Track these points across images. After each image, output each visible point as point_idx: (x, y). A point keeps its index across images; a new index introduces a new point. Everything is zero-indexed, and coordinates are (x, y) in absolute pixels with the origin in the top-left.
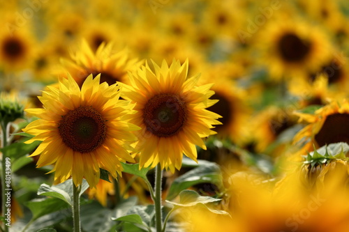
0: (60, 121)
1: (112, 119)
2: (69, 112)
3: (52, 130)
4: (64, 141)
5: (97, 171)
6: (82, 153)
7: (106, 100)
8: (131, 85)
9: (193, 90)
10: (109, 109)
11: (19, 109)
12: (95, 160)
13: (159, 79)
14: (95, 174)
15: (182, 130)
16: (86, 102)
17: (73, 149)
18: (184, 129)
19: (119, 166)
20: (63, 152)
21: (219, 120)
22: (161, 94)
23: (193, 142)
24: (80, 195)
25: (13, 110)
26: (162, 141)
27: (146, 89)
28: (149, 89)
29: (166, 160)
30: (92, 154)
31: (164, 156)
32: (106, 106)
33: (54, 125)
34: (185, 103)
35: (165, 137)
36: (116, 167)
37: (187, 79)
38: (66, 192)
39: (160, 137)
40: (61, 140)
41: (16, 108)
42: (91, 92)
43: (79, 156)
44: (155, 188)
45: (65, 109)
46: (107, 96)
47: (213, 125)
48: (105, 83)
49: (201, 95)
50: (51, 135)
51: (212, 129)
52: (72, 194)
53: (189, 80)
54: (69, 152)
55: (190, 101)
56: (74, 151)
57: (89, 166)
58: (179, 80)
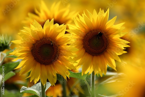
0: (32, 47)
1: (62, 45)
2: (37, 41)
3: (28, 52)
4: (35, 59)
5: (55, 75)
6: (46, 65)
7: (58, 33)
8: (76, 26)
9: (112, 27)
10: (60, 39)
11: (6, 43)
12: (53, 69)
13: (92, 21)
14: (54, 77)
15: (106, 51)
16: (46, 35)
17: (40, 63)
18: (107, 51)
19: (67, 72)
20: (35, 65)
21: (128, 44)
22: (93, 30)
23: (113, 58)
24: (45, 91)
25: (3, 44)
26: (95, 58)
27: (84, 27)
28: (86, 28)
29: (98, 70)
30: (52, 65)
31: (96, 67)
32: (58, 37)
33: (29, 49)
34: (107, 35)
35: (97, 56)
36: (66, 73)
37: (108, 21)
38: (37, 90)
39: (93, 56)
40: (33, 58)
41: (4, 43)
42: (49, 29)
43: (44, 67)
44: (91, 86)
45: (35, 40)
46: (58, 31)
47: (125, 48)
48: (57, 24)
49: (117, 30)
50: (27, 56)
51: (124, 50)
52: (41, 91)
53: (109, 21)
54: (38, 65)
55: (110, 34)
56: (41, 64)
57: (50, 73)
58: (104, 22)
